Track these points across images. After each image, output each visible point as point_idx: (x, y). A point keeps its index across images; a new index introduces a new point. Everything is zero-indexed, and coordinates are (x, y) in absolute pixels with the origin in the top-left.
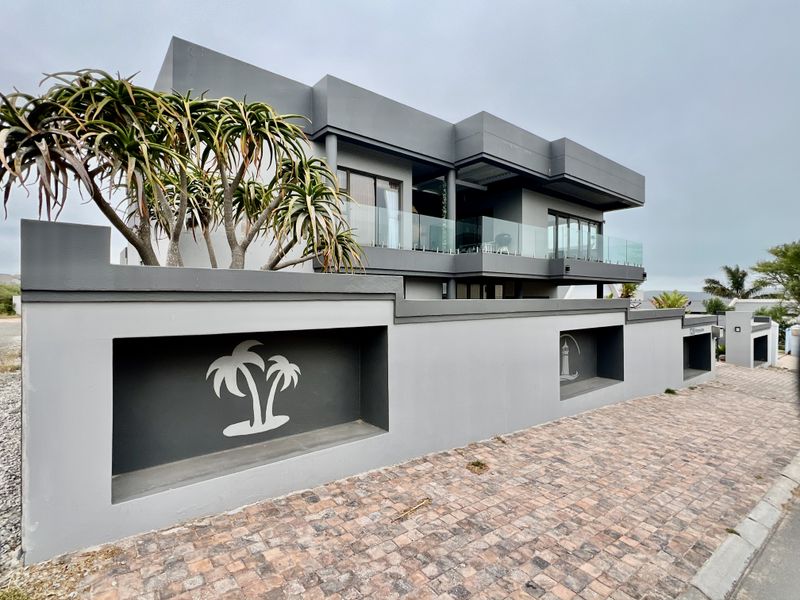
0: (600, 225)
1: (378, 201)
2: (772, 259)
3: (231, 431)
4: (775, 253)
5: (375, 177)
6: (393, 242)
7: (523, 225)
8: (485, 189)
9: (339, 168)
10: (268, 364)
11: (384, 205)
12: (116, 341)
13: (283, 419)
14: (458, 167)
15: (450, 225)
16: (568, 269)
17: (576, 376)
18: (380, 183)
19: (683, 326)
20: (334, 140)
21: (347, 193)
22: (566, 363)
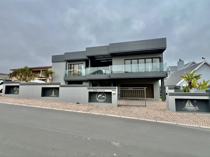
3: (15, 93)
5: (79, 64)
10: (17, 88)
13: (18, 93)
16: (110, 76)
17: (56, 96)
19: (88, 89)
20: (66, 62)
21: (73, 68)
22: (53, 93)
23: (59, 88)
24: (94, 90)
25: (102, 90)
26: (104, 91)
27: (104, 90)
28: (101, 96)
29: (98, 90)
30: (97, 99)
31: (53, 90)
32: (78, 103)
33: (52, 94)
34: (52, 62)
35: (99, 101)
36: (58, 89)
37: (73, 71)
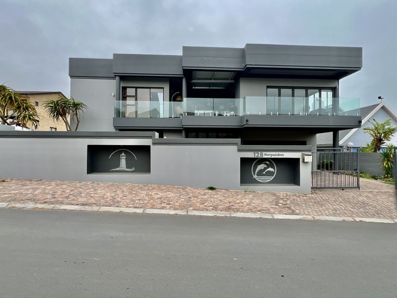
5: (149, 88)
11: (156, 99)
16: (247, 121)
17: (132, 170)
18: (153, 90)
19: (239, 150)
20: (117, 78)
21: (136, 97)
22: (123, 162)
23: (150, 146)
24: (256, 155)
25: (277, 153)
26: (281, 155)
27: (280, 153)
28: (265, 169)
29: (265, 155)
30: (255, 176)
31: (121, 152)
32: (211, 188)
33: (118, 165)
34: (71, 76)
35: (260, 181)
36: (146, 150)
37: (136, 105)
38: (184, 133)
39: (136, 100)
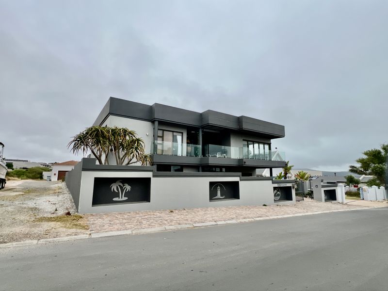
0: (270, 145)
1: (175, 140)
2: (365, 157)
3: (115, 199)
4: (366, 154)
5: (173, 132)
6: (179, 154)
7: (231, 147)
8: (219, 132)
9: (159, 129)
10: (124, 186)
11: (176, 141)
12: (95, 178)
13: (126, 198)
14: (203, 127)
15: (200, 146)
16: (245, 162)
17: (224, 197)
18: (175, 134)
19: (273, 183)
20: (157, 122)
21: (162, 137)
22: (219, 192)
23: (238, 182)
24: (278, 185)
28: (277, 192)
29: (281, 185)
31: (217, 186)
32: (265, 205)
34: (112, 114)
35: (275, 199)
37: (162, 144)
38: (200, 168)
39: (163, 140)
